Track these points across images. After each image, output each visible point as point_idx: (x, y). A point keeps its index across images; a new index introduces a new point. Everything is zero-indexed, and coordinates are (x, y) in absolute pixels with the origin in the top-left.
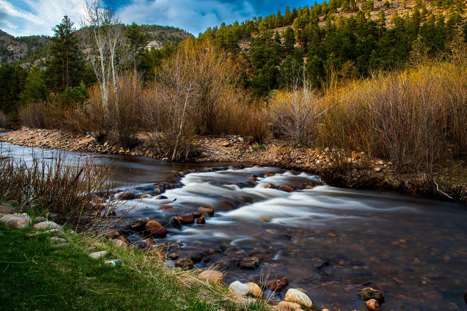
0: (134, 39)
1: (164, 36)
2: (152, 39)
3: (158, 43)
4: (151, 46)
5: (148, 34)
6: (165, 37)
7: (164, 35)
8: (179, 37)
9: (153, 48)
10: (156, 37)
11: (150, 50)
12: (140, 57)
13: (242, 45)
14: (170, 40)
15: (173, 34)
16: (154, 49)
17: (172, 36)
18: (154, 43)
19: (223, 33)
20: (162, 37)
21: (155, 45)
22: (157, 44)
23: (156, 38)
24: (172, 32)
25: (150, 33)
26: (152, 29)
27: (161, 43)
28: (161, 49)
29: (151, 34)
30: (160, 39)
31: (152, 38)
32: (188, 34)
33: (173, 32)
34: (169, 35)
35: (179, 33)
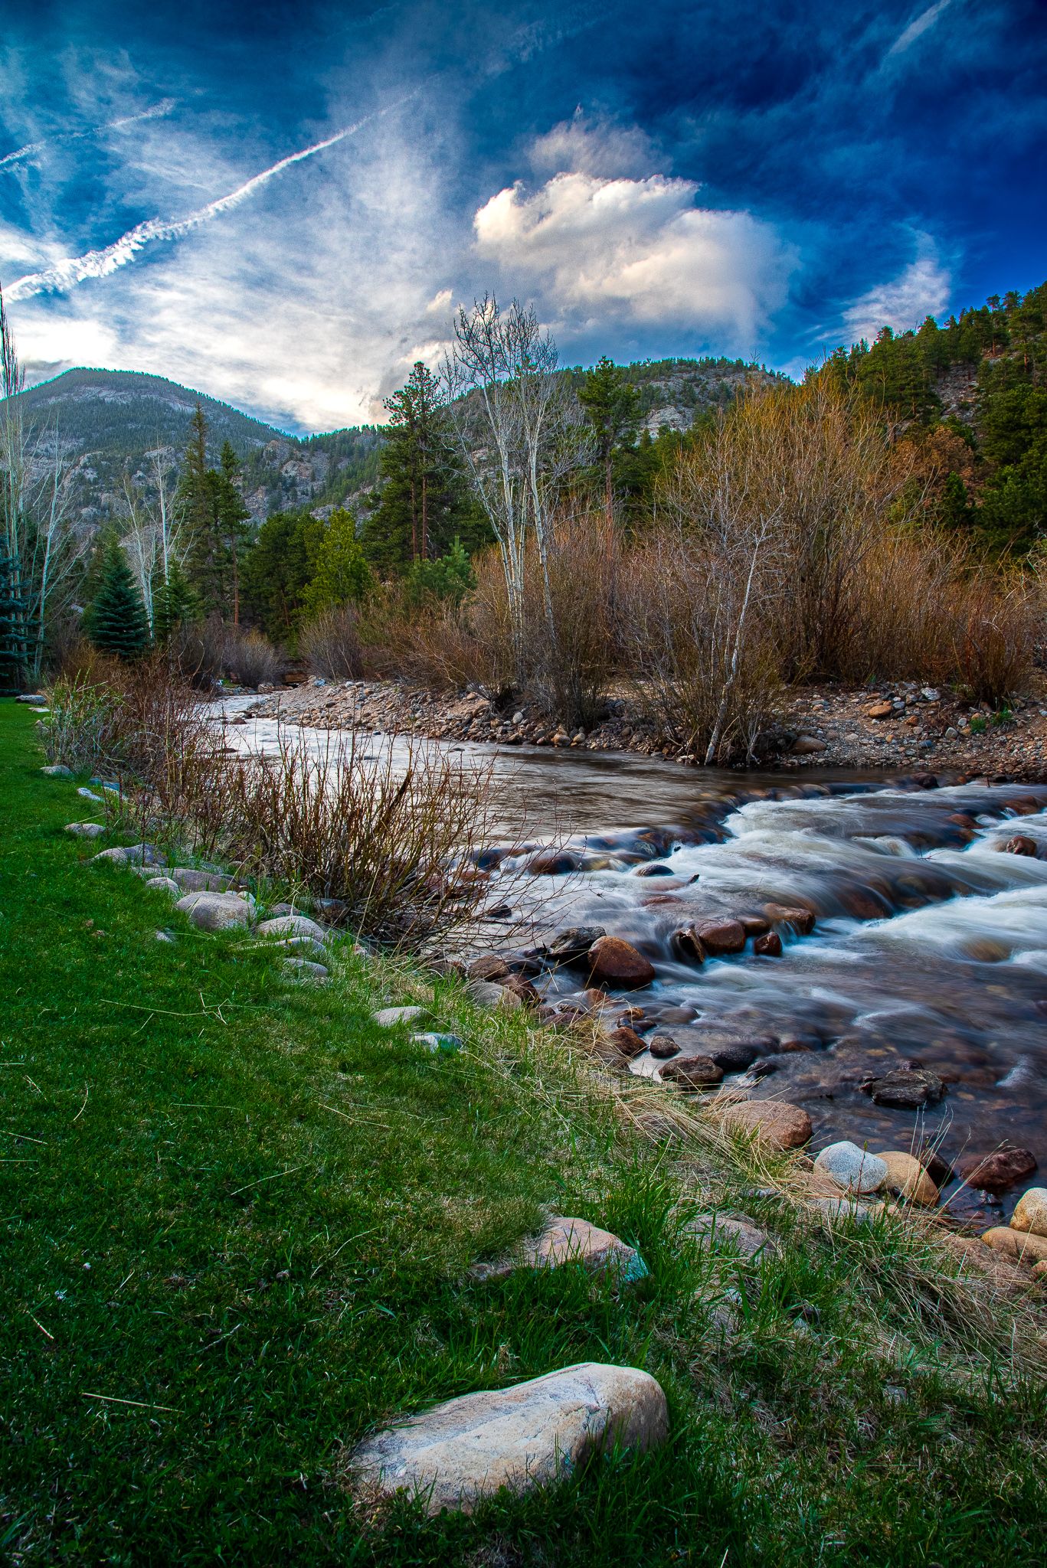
0: (606, 405)
1: (697, 390)
2: (661, 403)
3: (680, 413)
4: (660, 423)
5: (651, 387)
6: (701, 393)
7: (697, 386)
8: (746, 387)
9: (663, 430)
10: (673, 395)
11: (654, 435)
12: (627, 457)
13: (949, 397)
14: (715, 399)
15: (725, 380)
16: (669, 431)
17: (723, 387)
18: (669, 413)
19: (884, 359)
20: (693, 393)
21: (672, 421)
22: (677, 416)
23: (674, 400)
24: (721, 373)
25: (655, 384)
26: (661, 374)
27: (689, 412)
28: (689, 431)
29: (659, 389)
30: (686, 399)
31: (663, 399)
32: (772, 375)
33: (724, 375)
34: (712, 385)
35: (742, 375)
